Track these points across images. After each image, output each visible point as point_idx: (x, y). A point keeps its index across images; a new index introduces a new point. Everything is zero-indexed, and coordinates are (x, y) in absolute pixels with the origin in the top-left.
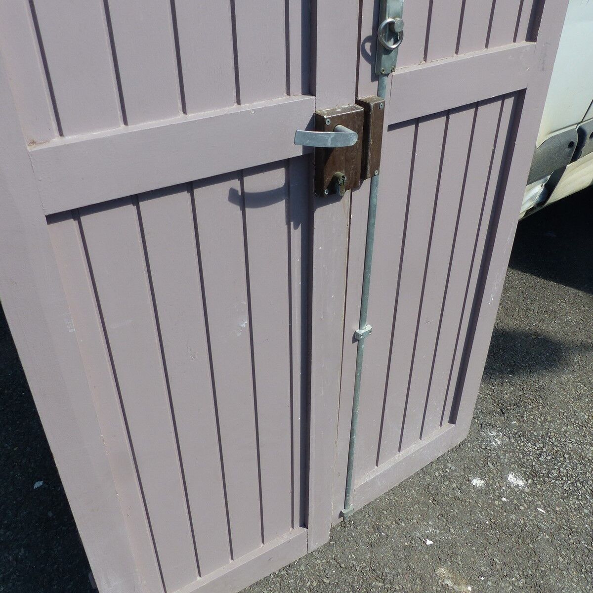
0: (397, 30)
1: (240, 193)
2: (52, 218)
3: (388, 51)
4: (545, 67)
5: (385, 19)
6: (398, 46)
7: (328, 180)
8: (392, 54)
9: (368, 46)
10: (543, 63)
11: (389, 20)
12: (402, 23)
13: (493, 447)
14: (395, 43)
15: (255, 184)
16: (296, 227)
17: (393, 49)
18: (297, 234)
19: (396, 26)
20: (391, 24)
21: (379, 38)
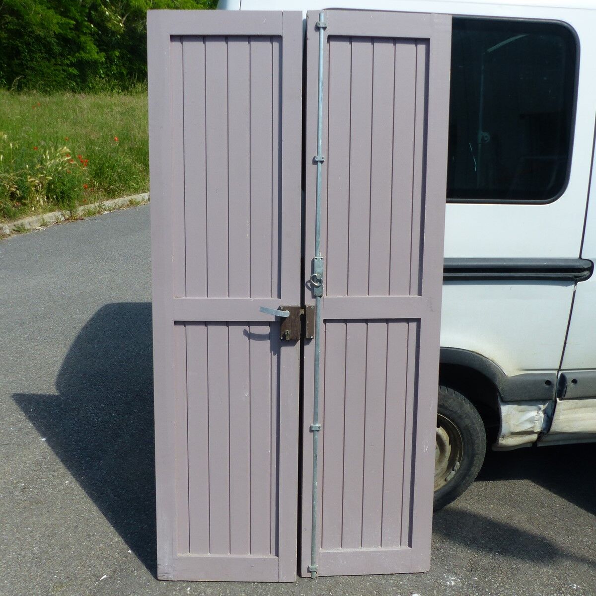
1: (249, 332)
2: (176, 323)
3: (317, 286)
4: (433, 309)
7: (283, 333)
8: (320, 288)
9: (309, 284)
11: (315, 274)
13: (446, 584)
14: (320, 284)
15: (255, 330)
16: (274, 355)
18: (275, 358)
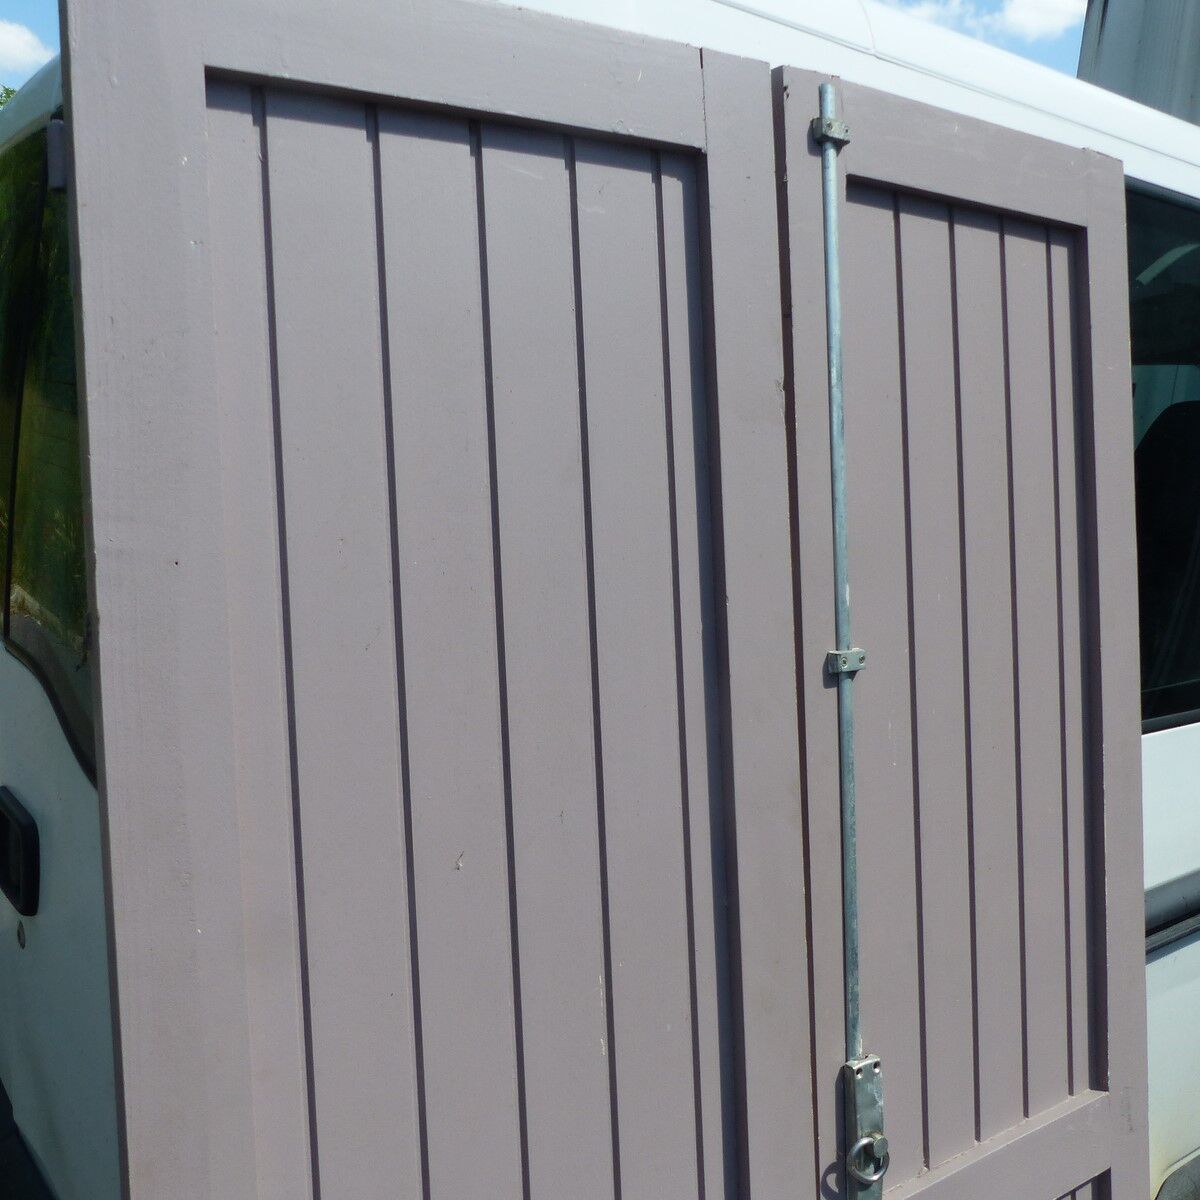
0: (878, 1153)
3: (866, 1185)
4: (1135, 1124)
5: (857, 1140)
6: (882, 1176)
8: (874, 1188)
9: (832, 1180)
10: (1130, 1119)
11: (864, 1141)
12: (884, 1142)
14: (876, 1172)
17: (874, 1181)
19: (876, 1149)
20: (868, 1148)
21: (848, 1168)
